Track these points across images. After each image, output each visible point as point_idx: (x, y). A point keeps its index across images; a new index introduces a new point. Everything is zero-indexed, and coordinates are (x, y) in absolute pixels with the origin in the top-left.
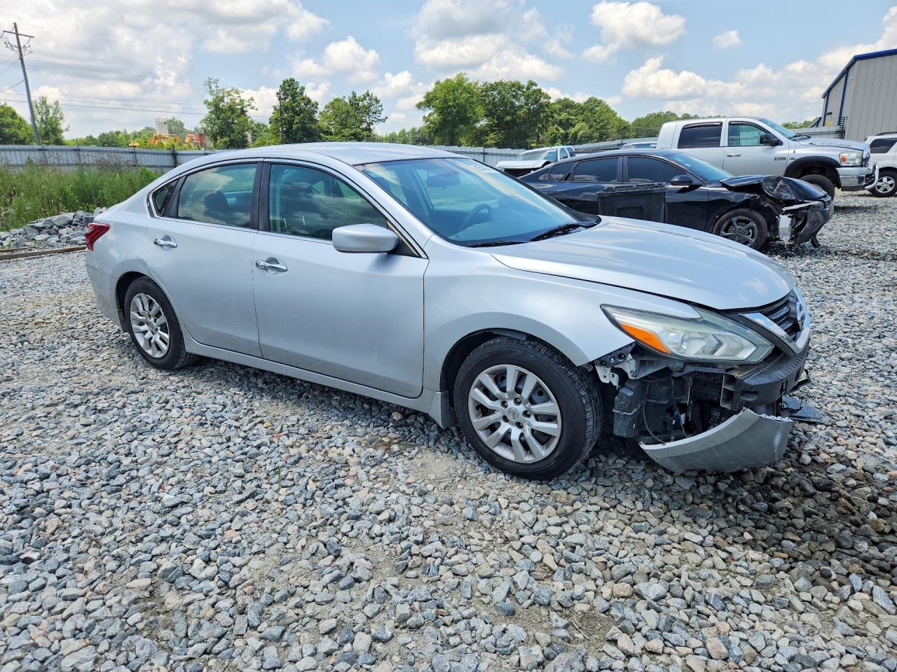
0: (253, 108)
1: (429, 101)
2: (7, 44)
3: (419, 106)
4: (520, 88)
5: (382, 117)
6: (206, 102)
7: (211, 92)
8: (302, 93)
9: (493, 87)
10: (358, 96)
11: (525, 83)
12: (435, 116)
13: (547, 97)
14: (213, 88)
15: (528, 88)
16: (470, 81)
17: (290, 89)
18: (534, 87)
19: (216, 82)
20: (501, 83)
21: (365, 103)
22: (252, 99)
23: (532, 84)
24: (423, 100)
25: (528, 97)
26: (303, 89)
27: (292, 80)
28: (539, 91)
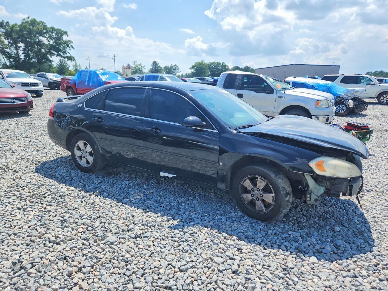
0: (144, 68)
1: (193, 67)
2: (113, 59)
3: (190, 69)
4: (220, 64)
5: (179, 71)
7: (134, 64)
9: (213, 63)
10: (173, 65)
11: (221, 63)
12: (195, 72)
13: (228, 66)
15: (222, 64)
16: (205, 62)
17: (155, 63)
18: (224, 64)
19: (136, 62)
21: (175, 67)
22: (144, 66)
23: (223, 63)
24: (191, 67)
25: (222, 67)
26: (158, 64)
27: (156, 61)
28: (225, 65)
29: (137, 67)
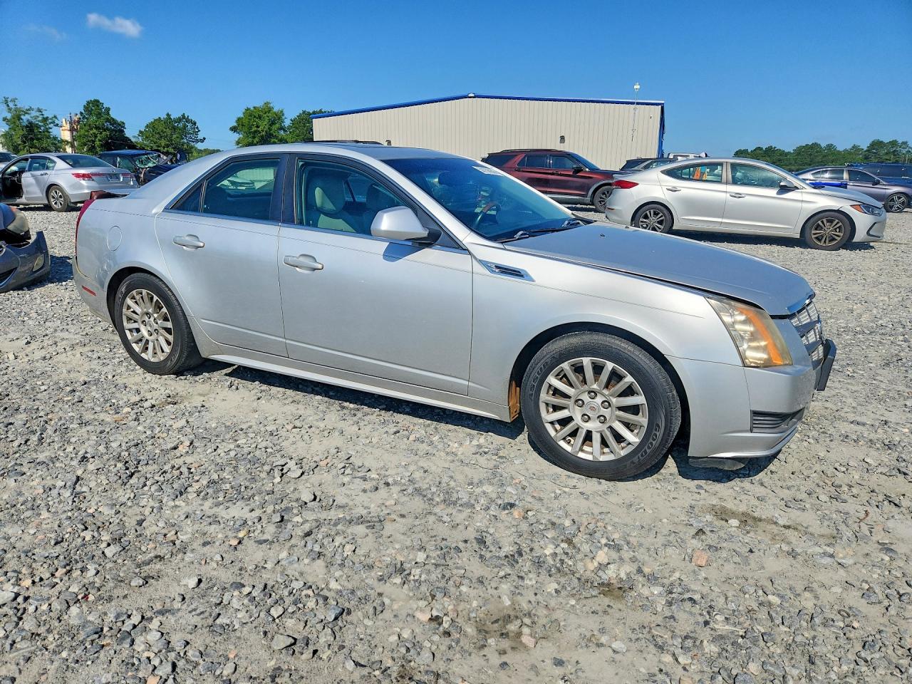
0: (57, 125)
1: (240, 126)
5: (200, 136)
6: (5, 119)
7: (10, 109)
8: (108, 114)
10: (173, 117)
14: (11, 105)
16: (276, 110)
17: (94, 107)
19: (13, 100)
21: (181, 124)
22: (55, 117)
24: (235, 124)
26: (108, 110)
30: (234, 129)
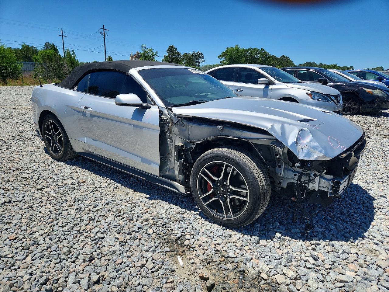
0: (157, 56)
1: (223, 55)
5: (204, 60)
7: (143, 50)
9: (247, 51)
11: (260, 49)
12: (225, 61)
13: (269, 54)
15: (261, 52)
16: (241, 48)
17: (172, 49)
19: (145, 46)
20: (250, 49)
21: (197, 55)
22: (157, 53)
23: (263, 49)
24: (220, 55)
25: (261, 55)
26: (176, 49)
27: (173, 46)
28: (266, 53)
29: (147, 53)
30: (219, 57)
